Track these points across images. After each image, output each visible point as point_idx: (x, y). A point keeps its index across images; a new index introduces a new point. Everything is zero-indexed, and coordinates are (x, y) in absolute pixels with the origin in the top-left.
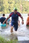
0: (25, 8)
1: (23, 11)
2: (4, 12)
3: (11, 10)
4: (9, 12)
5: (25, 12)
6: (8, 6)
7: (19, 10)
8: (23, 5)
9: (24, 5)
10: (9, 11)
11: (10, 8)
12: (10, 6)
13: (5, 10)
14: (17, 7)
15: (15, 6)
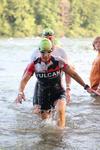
0: (81, 12)
1: (70, 24)
3: (17, 22)
4: (6, 31)
5: (83, 31)
7: (53, 19)
10: (7, 25)
11: (12, 12)
14: (46, 6)
15: (37, 3)
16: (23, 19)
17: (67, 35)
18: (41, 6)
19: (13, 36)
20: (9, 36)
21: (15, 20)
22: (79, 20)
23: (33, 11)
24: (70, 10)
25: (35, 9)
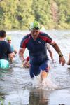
0: (66, 13)
1: (58, 21)
2: (4, 25)
3: (23, 20)
5: (67, 25)
6: (16, 8)
8: (59, 5)
9: (62, 3)
11: (20, 13)
12: (21, 6)
13: (6, 20)
14: (42, 9)
15: (37, 8)
16: (27, 18)
17: (56, 28)
18: (39, 9)
19: (21, 29)
20: (18, 29)
21: (22, 18)
22: (64, 18)
23: (33, 13)
24: (58, 12)
25: (35, 11)
